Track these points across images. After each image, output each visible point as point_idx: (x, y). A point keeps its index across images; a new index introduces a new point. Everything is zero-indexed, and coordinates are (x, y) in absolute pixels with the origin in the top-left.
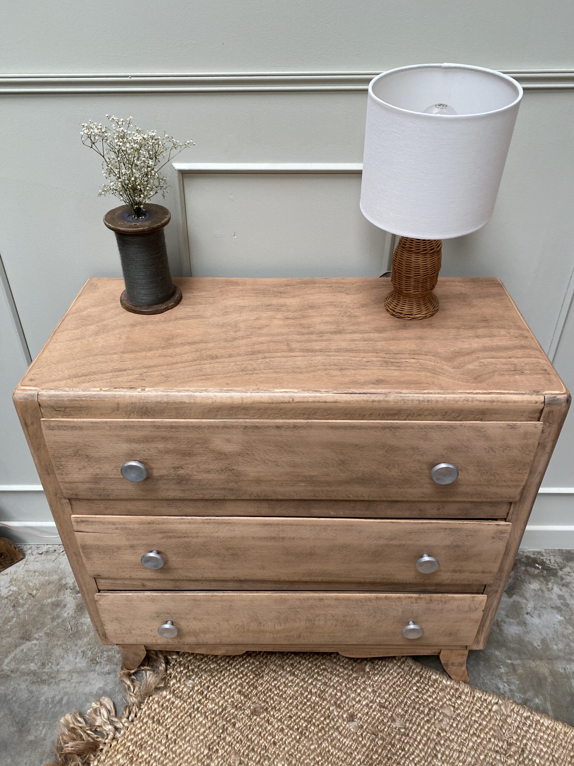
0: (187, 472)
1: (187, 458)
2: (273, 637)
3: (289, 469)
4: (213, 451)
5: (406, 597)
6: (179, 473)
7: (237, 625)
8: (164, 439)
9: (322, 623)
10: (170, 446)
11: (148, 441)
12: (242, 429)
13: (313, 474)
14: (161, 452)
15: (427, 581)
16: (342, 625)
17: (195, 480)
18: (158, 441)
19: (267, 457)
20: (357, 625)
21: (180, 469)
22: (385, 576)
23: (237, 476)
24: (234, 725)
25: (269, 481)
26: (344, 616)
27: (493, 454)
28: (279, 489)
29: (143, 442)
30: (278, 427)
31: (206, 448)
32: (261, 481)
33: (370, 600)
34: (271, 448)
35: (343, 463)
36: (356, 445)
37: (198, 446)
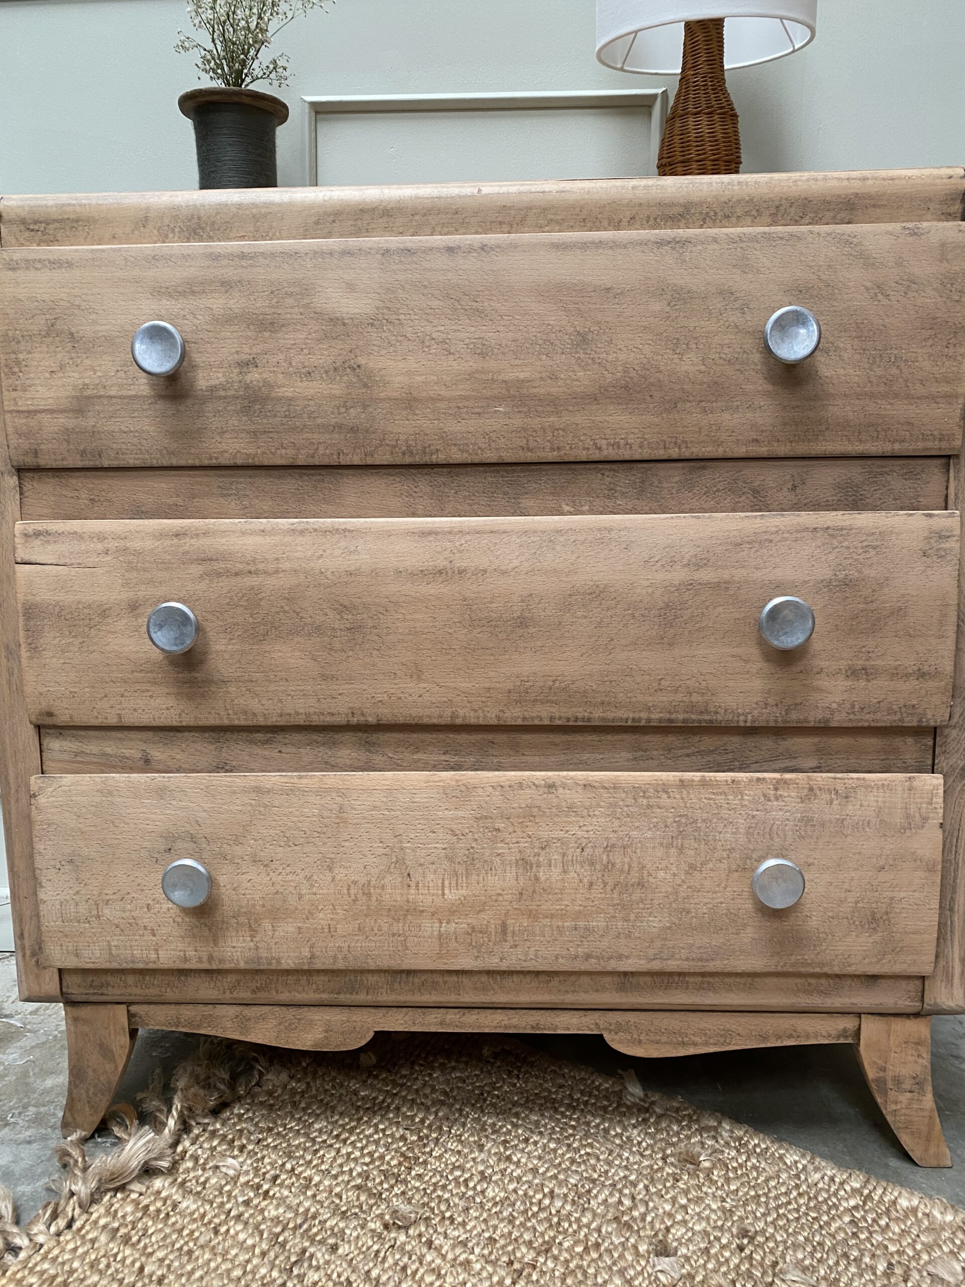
0: (265, 376)
1: (267, 334)
2: (440, 936)
3: (472, 364)
4: (319, 315)
5: (751, 780)
6: (248, 378)
7: (355, 883)
8: (226, 285)
9: (555, 873)
10: (236, 302)
11: (193, 293)
12: (379, 257)
13: (522, 376)
14: (217, 320)
15: (794, 716)
16: (605, 884)
17: (279, 399)
18: (212, 291)
19: (428, 329)
20: (641, 884)
21: (251, 368)
22: (695, 698)
23: (365, 386)
24: (334, 1248)
25: (433, 399)
26: (609, 848)
27: (885, 302)
28: (453, 427)
29: (183, 294)
30: (450, 250)
31: (307, 306)
32: (415, 399)
33: (664, 788)
34: (435, 303)
35: (583, 340)
36: (608, 290)
37: (290, 301)
